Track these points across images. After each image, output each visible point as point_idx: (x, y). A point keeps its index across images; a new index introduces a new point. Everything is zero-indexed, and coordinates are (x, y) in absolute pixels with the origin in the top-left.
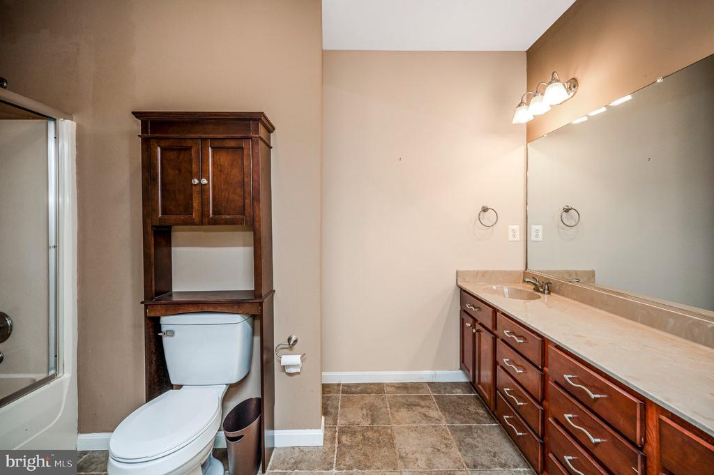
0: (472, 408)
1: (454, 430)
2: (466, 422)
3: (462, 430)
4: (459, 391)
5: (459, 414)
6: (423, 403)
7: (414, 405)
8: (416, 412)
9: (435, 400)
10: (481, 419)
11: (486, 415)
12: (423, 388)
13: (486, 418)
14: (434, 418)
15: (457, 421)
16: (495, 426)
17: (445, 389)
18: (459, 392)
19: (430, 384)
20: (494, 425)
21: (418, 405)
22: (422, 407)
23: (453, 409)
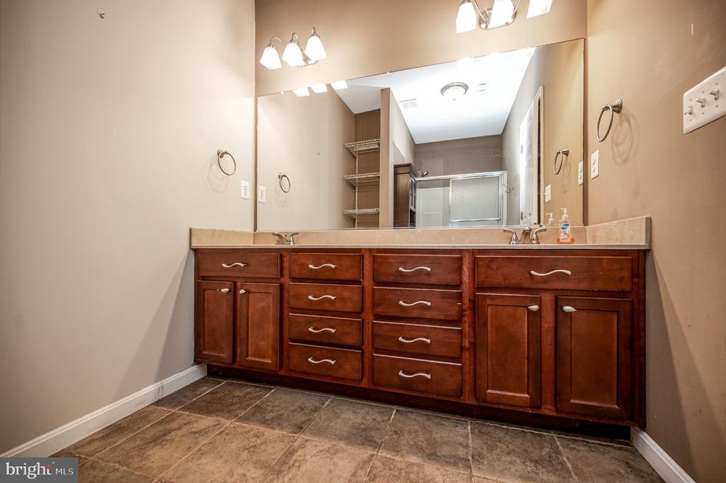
0: (237, 393)
1: (246, 419)
2: (248, 406)
3: (253, 414)
4: (204, 389)
5: (232, 404)
6: (174, 425)
7: (164, 435)
8: (177, 439)
9: (187, 413)
10: (258, 394)
11: (258, 389)
12: (151, 413)
13: (259, 391)
14: (209, 427)
15: (238, 412)
16: (275, 391)
17: (185, 396)
18: (207, 390)
19: (159, 403)
20: (272, 391)
21: (170, 431)
22: (179, 428)
23: (219, 405)
